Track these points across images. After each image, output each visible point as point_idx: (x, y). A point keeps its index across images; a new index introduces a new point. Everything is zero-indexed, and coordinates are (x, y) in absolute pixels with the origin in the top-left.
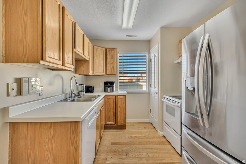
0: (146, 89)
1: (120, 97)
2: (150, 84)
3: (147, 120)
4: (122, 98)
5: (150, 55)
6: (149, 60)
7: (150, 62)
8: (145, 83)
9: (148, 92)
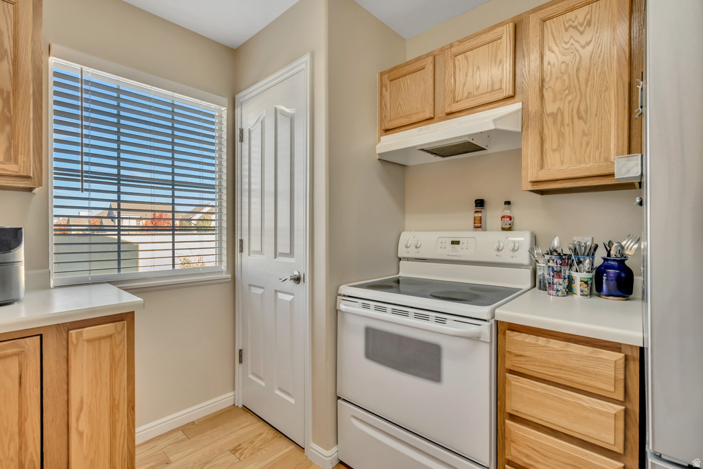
0: (213, 264)
1: (89, 332)
2: (238, 238)
3: (223, 400)
4: (100, 339)
5: (238, 111)
6: (235, 136)
7: (238, 144)
8: (213, 237)
9: (229, 276)
